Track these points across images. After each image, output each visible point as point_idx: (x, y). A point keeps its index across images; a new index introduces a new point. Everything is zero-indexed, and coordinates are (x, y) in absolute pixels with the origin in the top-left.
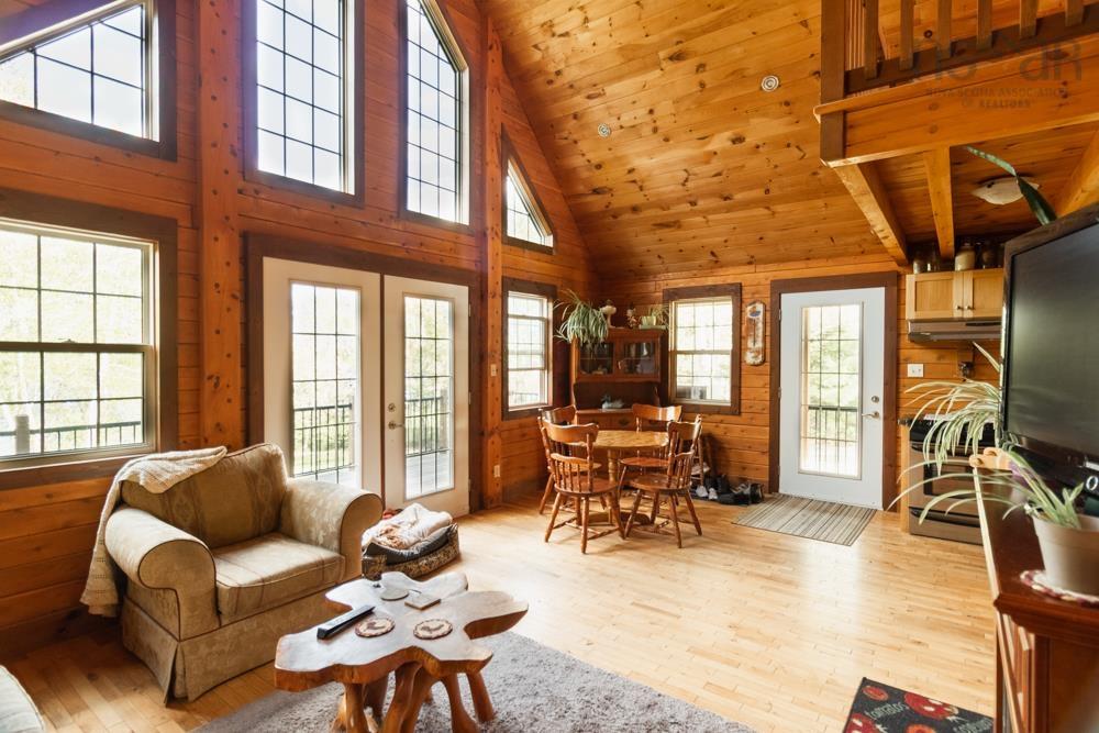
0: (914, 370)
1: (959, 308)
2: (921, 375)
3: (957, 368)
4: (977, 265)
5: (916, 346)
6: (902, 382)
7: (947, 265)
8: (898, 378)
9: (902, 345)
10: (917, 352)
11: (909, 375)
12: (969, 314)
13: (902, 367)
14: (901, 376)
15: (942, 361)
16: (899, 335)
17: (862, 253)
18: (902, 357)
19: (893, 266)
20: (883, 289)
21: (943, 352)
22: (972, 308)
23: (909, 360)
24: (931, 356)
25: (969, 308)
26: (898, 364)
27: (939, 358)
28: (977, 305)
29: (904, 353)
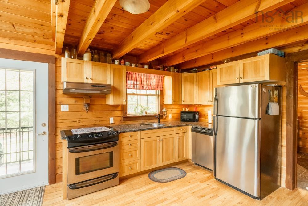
0: (64, 108)
1: (87, 78)
2: (68, 110)
3: (83, 106)
4: (93, 60)
5: (65, 96)
6: (58, 114)
7: (80, 56)
8: (56, 112)
9: (58, 95)
10: (66, 99)
11: (62, 111)
12: (90, 81)
13: (58, 106)
14: (58, 111)
15: (77, 103)
16: (56, 90)
17: (35, 41)
18: (58, 102)
19: (53, 53)
20: (47, 64)
21: (77, 99)
22: (92, 79)
23: (61, 103)
24: (72, 101)
25: (91, 79)
26: (56, 105)
27: (76, 102)
28: (94, 78)
29: (59, 99)
